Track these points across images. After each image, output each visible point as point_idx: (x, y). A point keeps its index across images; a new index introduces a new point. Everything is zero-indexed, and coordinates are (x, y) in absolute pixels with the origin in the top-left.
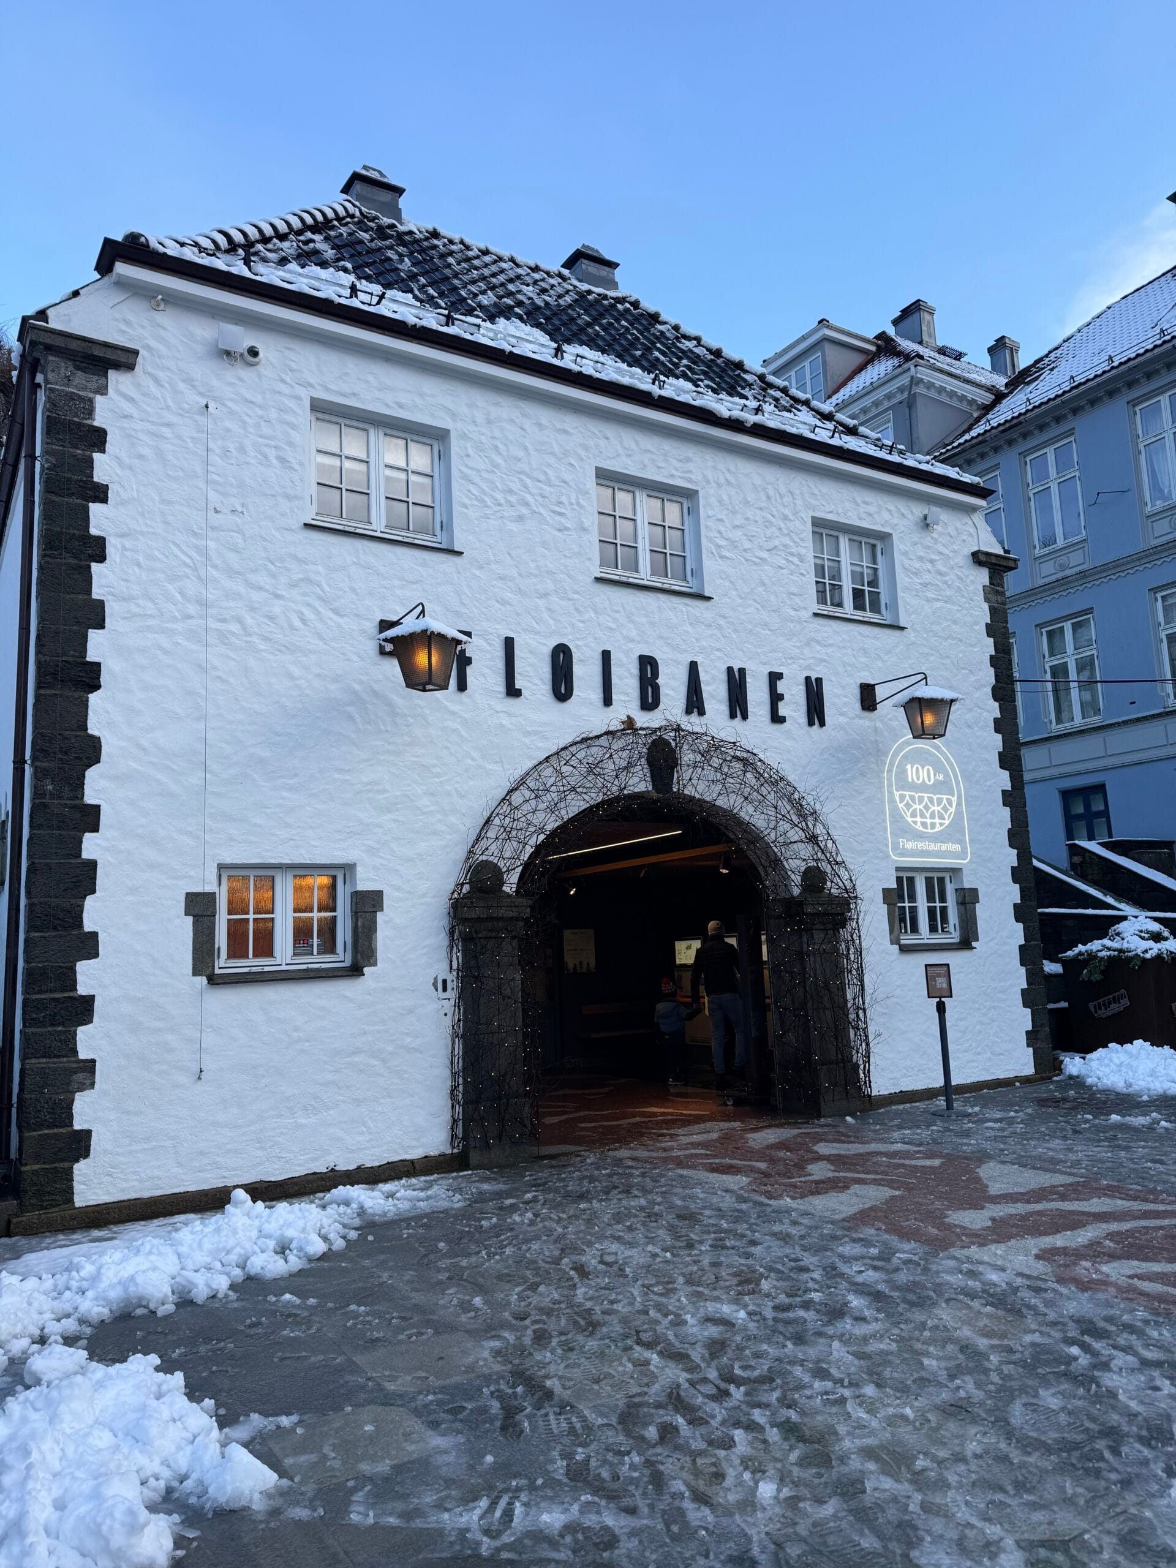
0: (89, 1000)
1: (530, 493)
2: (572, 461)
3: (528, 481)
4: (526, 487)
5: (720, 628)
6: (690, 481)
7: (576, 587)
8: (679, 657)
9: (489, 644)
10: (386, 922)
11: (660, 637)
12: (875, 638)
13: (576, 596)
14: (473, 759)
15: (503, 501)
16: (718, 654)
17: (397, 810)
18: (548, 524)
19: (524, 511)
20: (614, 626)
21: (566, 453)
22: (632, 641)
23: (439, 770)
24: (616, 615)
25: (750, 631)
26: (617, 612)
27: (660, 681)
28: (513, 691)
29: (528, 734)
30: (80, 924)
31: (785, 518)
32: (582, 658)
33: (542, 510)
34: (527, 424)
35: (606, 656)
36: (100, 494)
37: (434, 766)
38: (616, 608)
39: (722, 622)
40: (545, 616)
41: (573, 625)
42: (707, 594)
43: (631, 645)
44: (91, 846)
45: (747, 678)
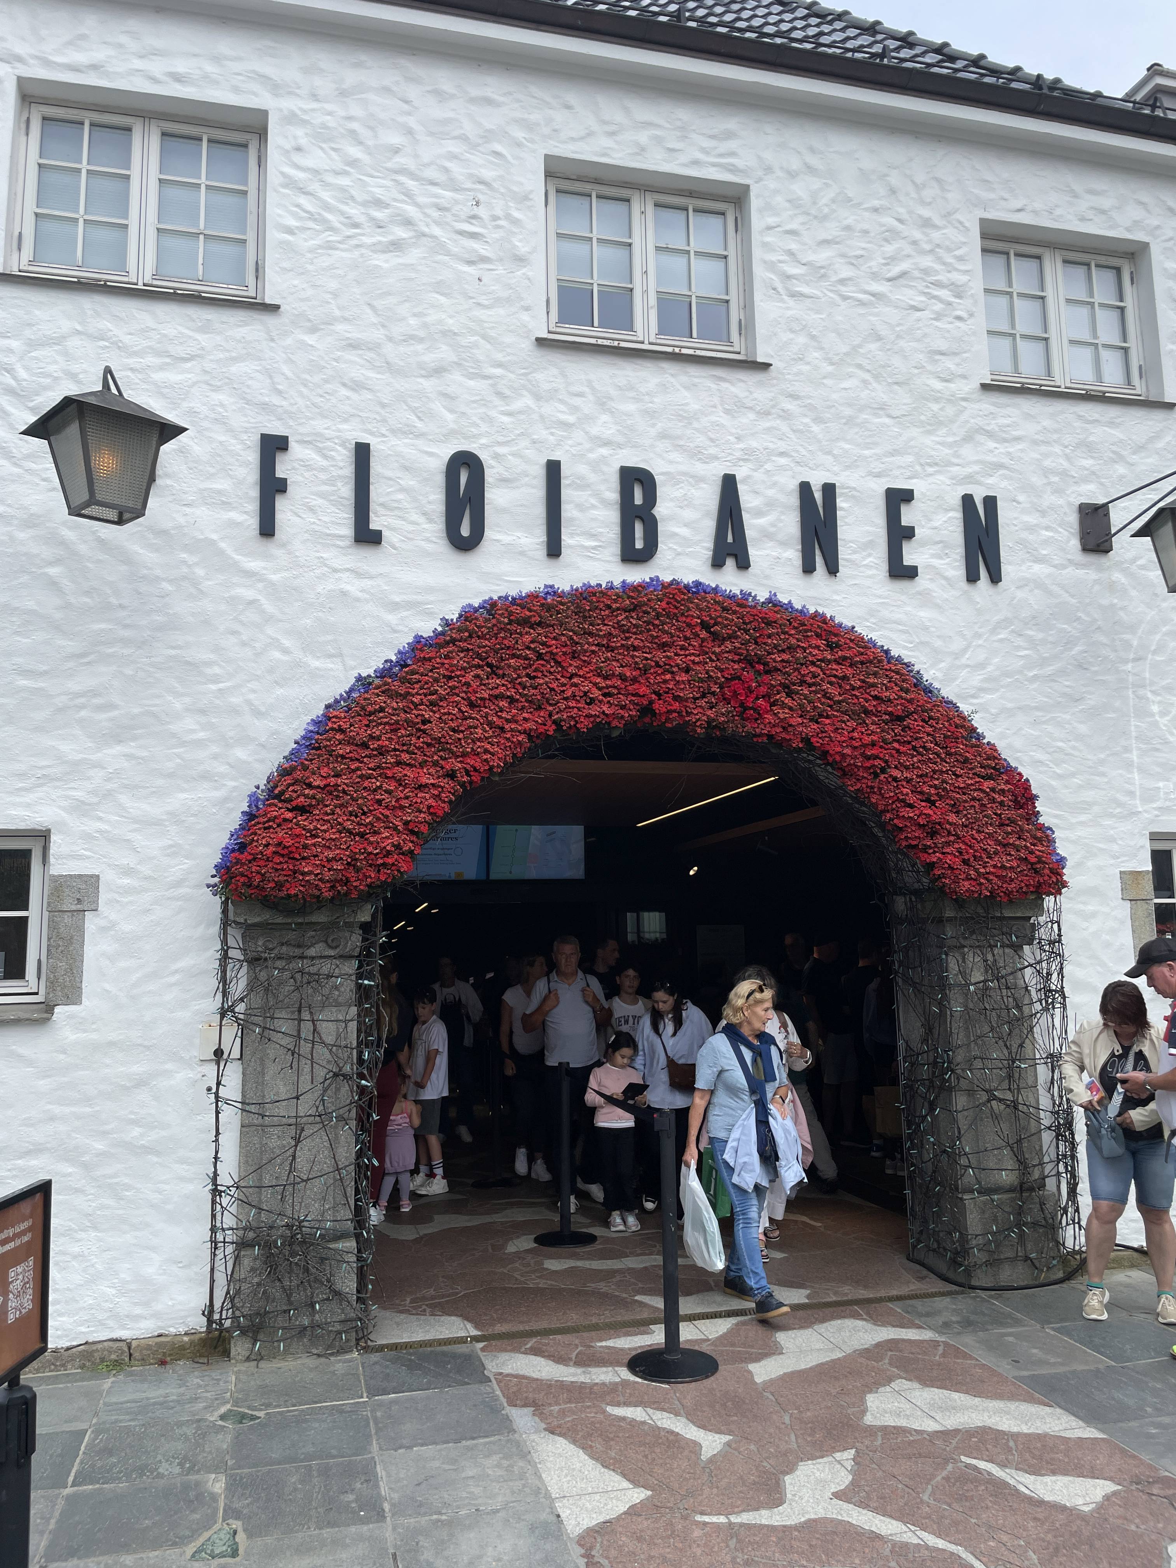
1: (417, 205)
2: (499, 148)
3: (411, 184)
4: (408, 194)
5: (786, 415)
6: (733, 169)
7: (499, 357)
8: (700, 468)
9: (325, 457)
10: (104, 929)
11: (663, 436)
12: (1111, 424)
13: (498, 371)
14: (286, 651)
15: (362, 219)
16: (783, 461)
17: (134, 738)
18: (448, 253)
19: (401, 233)
20: (571, 419)
21: (488, 136)
22: (607, 443)
23: (217, 670)
24: (577, 401)
25: (850, 421)
26: (580, 395)
27: (658, 512)
28: (366, 535)
29: (395, 607)
31: (927, 223)
32: (506, 475)
33: (437, 231)
34: (413, 92)
35: (553, 470)
37: (209, 664)
38: (576, 389)
39: (789, 405)
40: (438, 406)
41: (490, 420)
42: (760, 359)
43: (604, 451)
45: (841, 503)
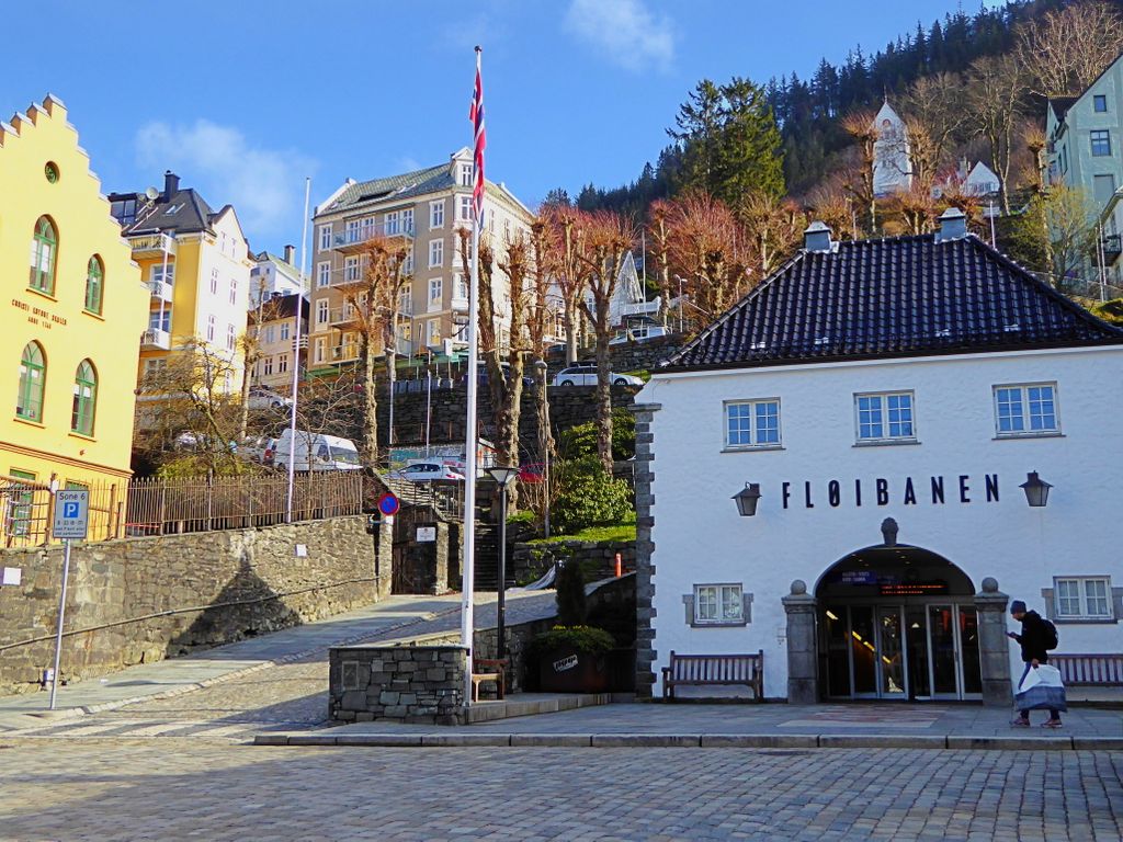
0: (654, 631)
1: (819, 414)
2: (841, 394)
4: (817, 411)
5: (927, 457)
6: (909, 385)
7: (842, 452)
8: (901, 477)
9: (798, 486)
10: (755, 606)
11: (889, 468)
12: (1041, 445)
13: (842, 456)
15: (805, 421)
16: (926, 471)
17: (758, 561)
18: (827, 426)
19: (815, 423)
20: (862, 467)
21: (837, 390)
22: (873, 473)
24: (864, 462)
25: (948, 455)
26: (863, 459)
27: (888, 491)
28: (809, 505)
29: (817, 524)
30: (650, 606)
31: (973, 390)
32: (845, 485)
33: (824, 420)
34: (817, 382)
35: (858, 482)
36: (652, 457)
39: (927, 454)
40: (826, 468)
41: (840, 471)
42: (918, 441)
43: (872, 475)
44: (653, 580)
45: (944, 481)
